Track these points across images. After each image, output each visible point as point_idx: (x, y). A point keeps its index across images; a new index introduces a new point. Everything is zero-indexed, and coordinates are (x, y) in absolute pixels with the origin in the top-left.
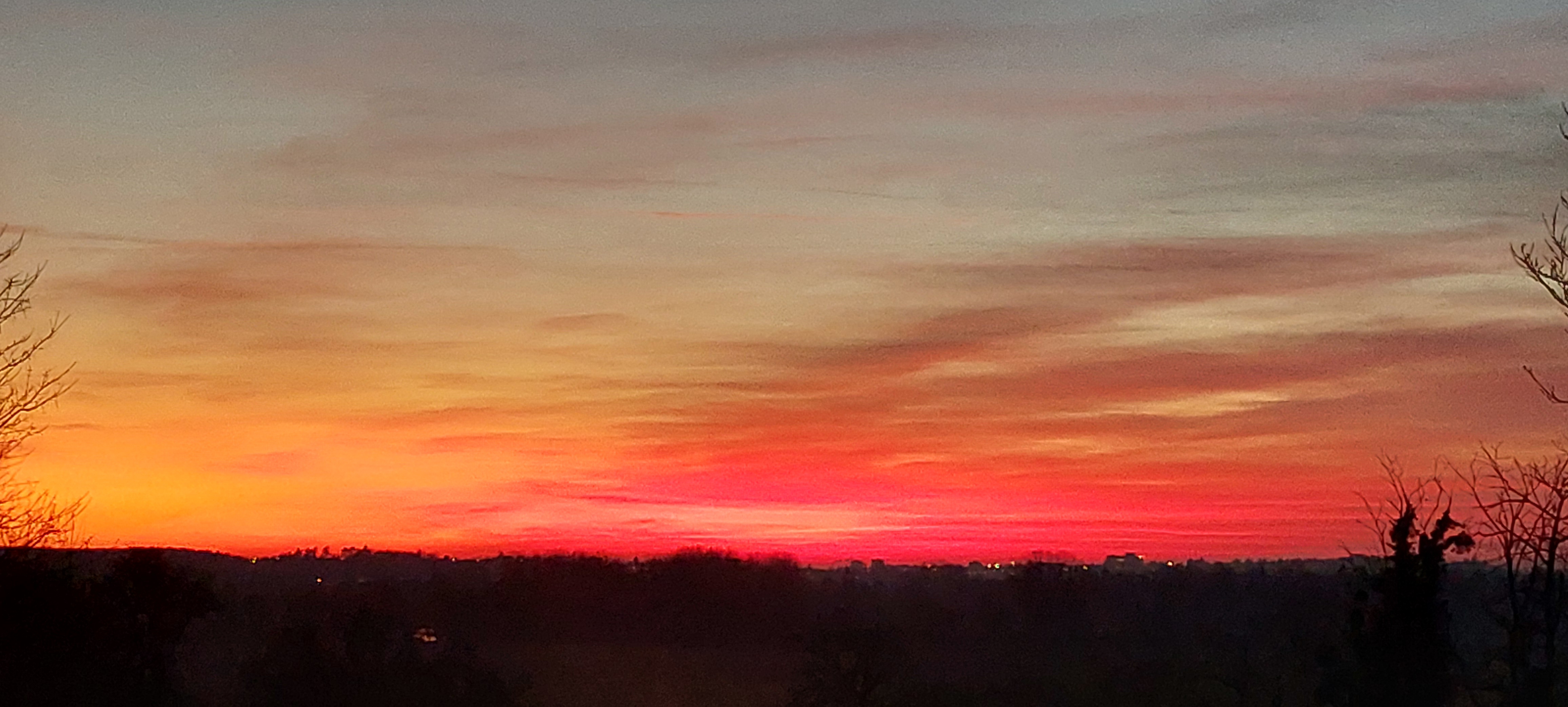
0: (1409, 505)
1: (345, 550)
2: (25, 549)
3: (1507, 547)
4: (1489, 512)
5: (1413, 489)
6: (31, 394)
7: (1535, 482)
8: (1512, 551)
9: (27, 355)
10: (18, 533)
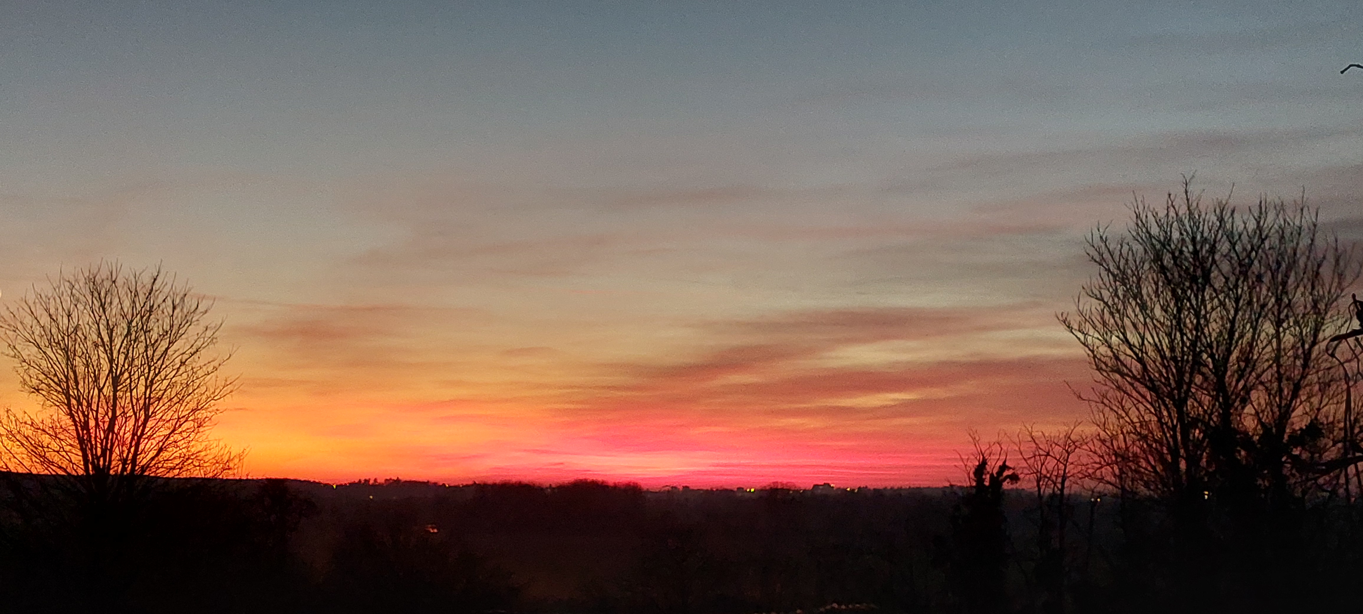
0: (984, 458)
1: (386, 480)
2: (214, 479)
3: (1038, 481)
4: (1028, 462)
5: (986, 448)
6: (218, 390)
7: (1054, 445)
8: (1041, 483)
9: (215, 369)
10: (209, 470)
